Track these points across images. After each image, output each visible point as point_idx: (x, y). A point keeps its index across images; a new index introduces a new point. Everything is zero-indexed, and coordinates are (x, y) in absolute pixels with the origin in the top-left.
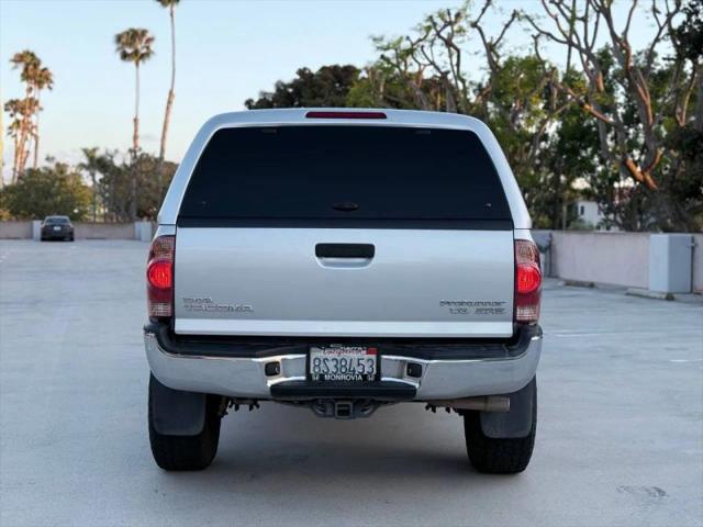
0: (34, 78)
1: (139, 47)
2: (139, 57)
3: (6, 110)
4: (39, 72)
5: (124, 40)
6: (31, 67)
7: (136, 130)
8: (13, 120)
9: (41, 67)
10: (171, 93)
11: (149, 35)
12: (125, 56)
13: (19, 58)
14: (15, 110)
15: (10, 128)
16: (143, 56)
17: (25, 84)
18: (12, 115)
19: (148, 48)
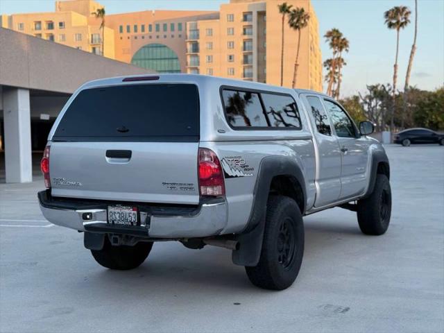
0: (337, 45)
1: (400, 19)
2: (400, 25)
3: (325, 66)
4: (340, 41)
5: (390, 15)
6: (335, 39)
7: (395, 72)
8: (328, 71)
9: (342, 38)
10: (413, 46)
11: (407, 10)
12: (390, 25)
13: (329, 34)
14: (330, 65)
15: (327, 76)
16: (402, 25)
17: (332, 50)
18: (328, 69)
19: (405, 18)
